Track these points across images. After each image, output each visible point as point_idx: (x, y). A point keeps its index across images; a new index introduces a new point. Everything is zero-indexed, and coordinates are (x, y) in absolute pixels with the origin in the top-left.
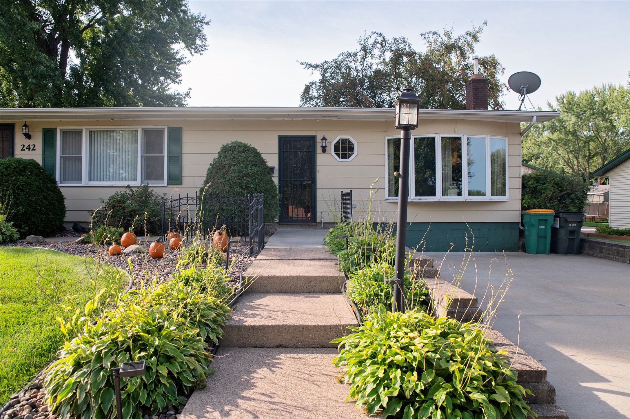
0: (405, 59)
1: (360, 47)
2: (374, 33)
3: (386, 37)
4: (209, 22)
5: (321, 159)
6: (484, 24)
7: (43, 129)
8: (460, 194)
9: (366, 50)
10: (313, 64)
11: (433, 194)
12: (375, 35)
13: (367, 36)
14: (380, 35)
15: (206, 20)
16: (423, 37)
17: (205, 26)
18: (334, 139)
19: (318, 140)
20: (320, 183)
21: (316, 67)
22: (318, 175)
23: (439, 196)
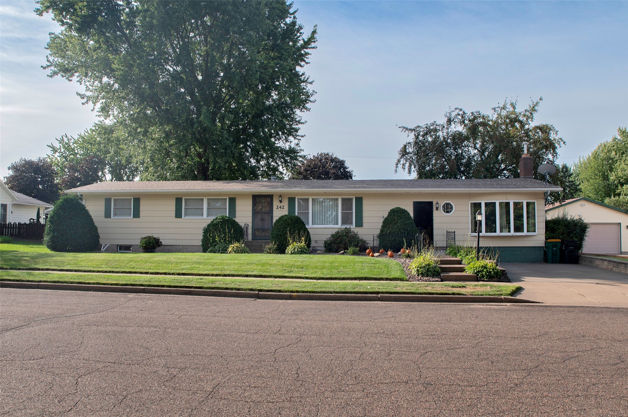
0: (481, 128)
1: (446, 119)
2: (456, 109)
3: (465, 111)
4: (312, 82)
5: (435, 213)
6: (540, 99)
7: (289, 198)
8: (509, 231)
9: (449, 121)
10: (409, 127)
11: (495, 232)
12: (458, 110)
13: (451, 111)
14: (461, 110)
15: (310, 80)
16: (493, 110)
17: (309, 85)
18: (442, 203)
19: (434, 204)
20: (435, 226)
21: (412, 130)
22: (434, 222)
23: (498, 233)
